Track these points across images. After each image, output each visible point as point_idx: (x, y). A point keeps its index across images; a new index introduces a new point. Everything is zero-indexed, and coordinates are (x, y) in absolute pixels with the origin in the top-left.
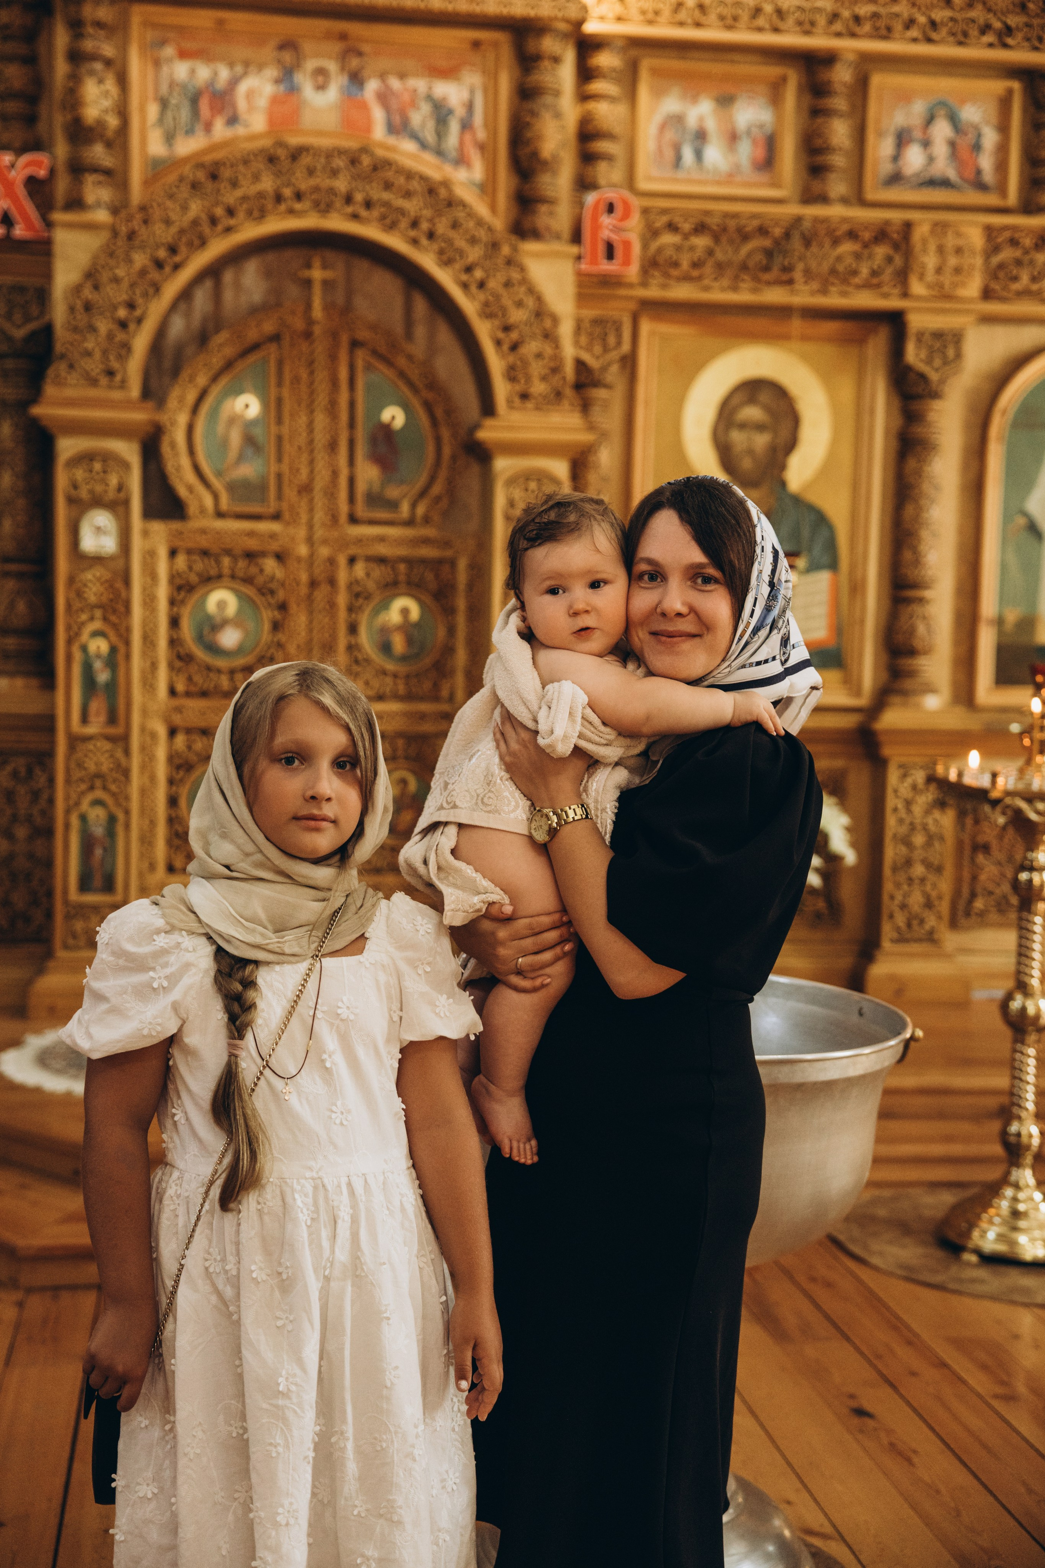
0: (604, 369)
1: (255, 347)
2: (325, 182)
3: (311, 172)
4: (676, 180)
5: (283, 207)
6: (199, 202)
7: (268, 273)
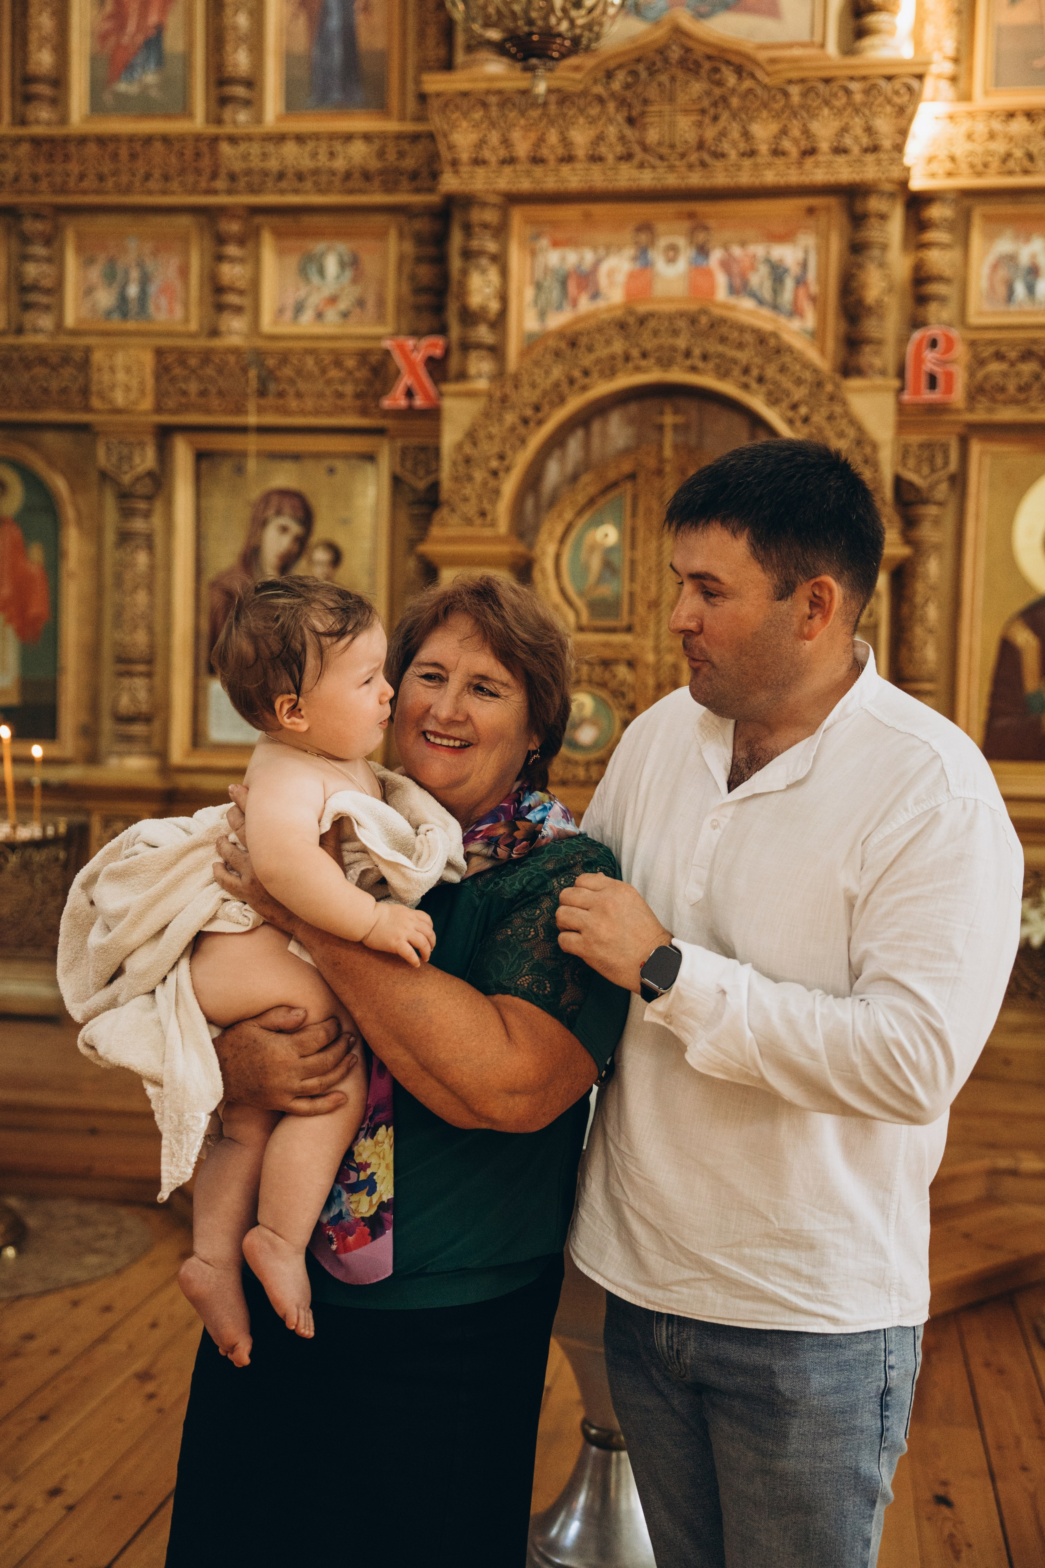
0: (932, 487)
1: (614, 485)
2: (666, 340)
3: (656, 333)
4: (1009, 313)
5: (630, 365)
6: (561, 367)
7: (631, 421)
